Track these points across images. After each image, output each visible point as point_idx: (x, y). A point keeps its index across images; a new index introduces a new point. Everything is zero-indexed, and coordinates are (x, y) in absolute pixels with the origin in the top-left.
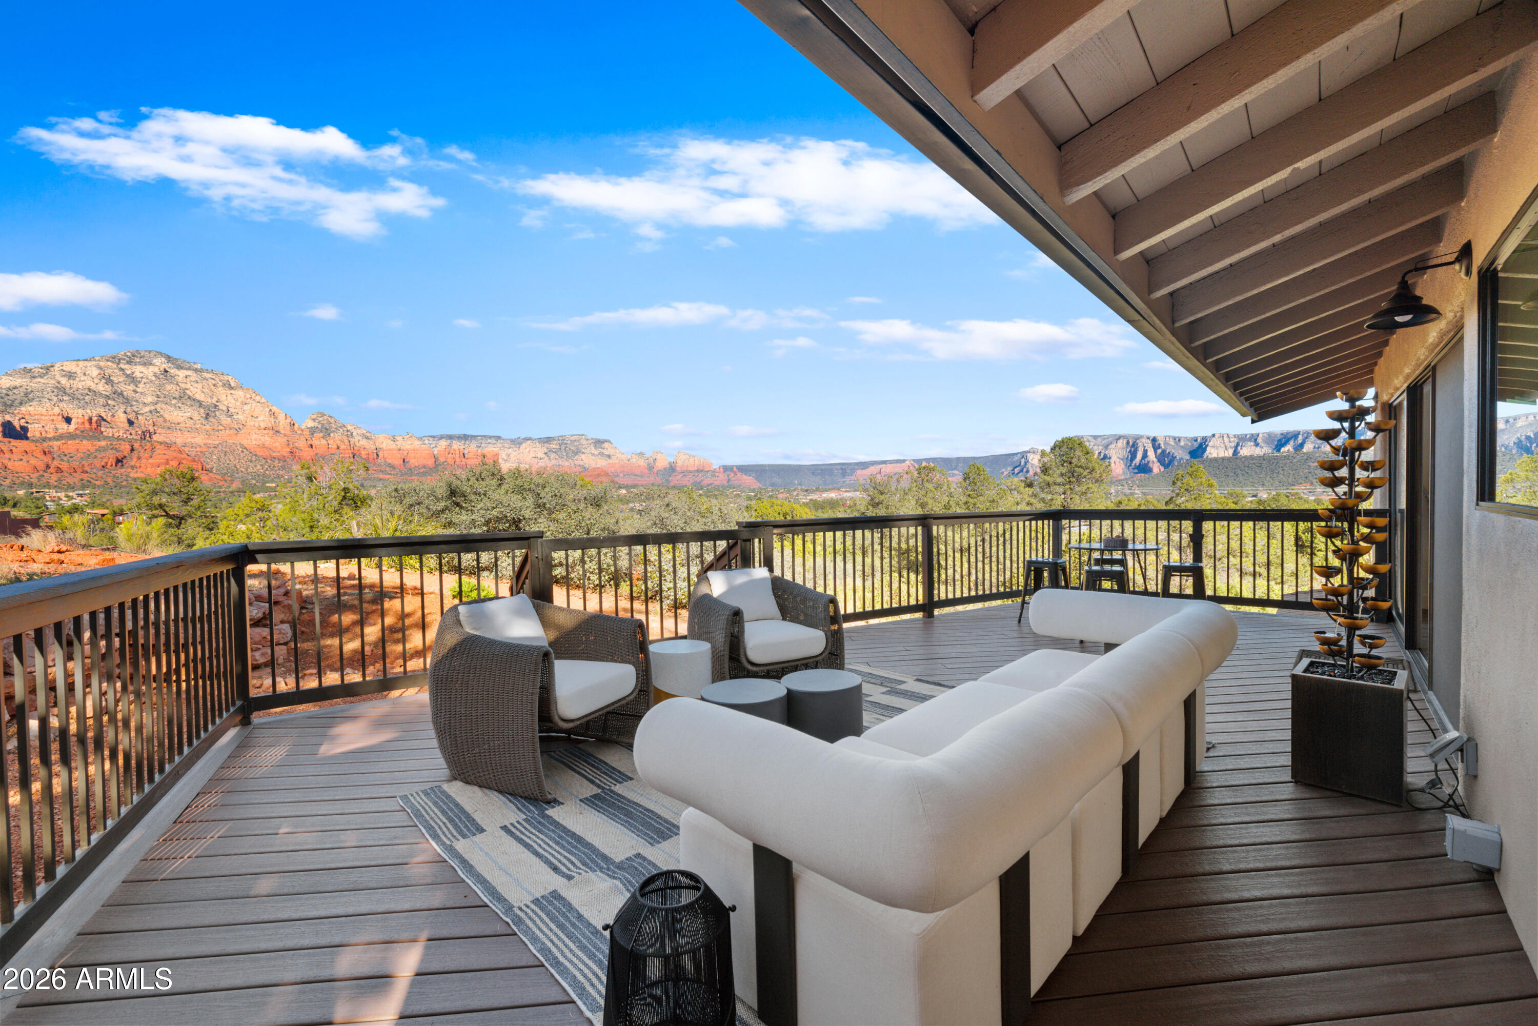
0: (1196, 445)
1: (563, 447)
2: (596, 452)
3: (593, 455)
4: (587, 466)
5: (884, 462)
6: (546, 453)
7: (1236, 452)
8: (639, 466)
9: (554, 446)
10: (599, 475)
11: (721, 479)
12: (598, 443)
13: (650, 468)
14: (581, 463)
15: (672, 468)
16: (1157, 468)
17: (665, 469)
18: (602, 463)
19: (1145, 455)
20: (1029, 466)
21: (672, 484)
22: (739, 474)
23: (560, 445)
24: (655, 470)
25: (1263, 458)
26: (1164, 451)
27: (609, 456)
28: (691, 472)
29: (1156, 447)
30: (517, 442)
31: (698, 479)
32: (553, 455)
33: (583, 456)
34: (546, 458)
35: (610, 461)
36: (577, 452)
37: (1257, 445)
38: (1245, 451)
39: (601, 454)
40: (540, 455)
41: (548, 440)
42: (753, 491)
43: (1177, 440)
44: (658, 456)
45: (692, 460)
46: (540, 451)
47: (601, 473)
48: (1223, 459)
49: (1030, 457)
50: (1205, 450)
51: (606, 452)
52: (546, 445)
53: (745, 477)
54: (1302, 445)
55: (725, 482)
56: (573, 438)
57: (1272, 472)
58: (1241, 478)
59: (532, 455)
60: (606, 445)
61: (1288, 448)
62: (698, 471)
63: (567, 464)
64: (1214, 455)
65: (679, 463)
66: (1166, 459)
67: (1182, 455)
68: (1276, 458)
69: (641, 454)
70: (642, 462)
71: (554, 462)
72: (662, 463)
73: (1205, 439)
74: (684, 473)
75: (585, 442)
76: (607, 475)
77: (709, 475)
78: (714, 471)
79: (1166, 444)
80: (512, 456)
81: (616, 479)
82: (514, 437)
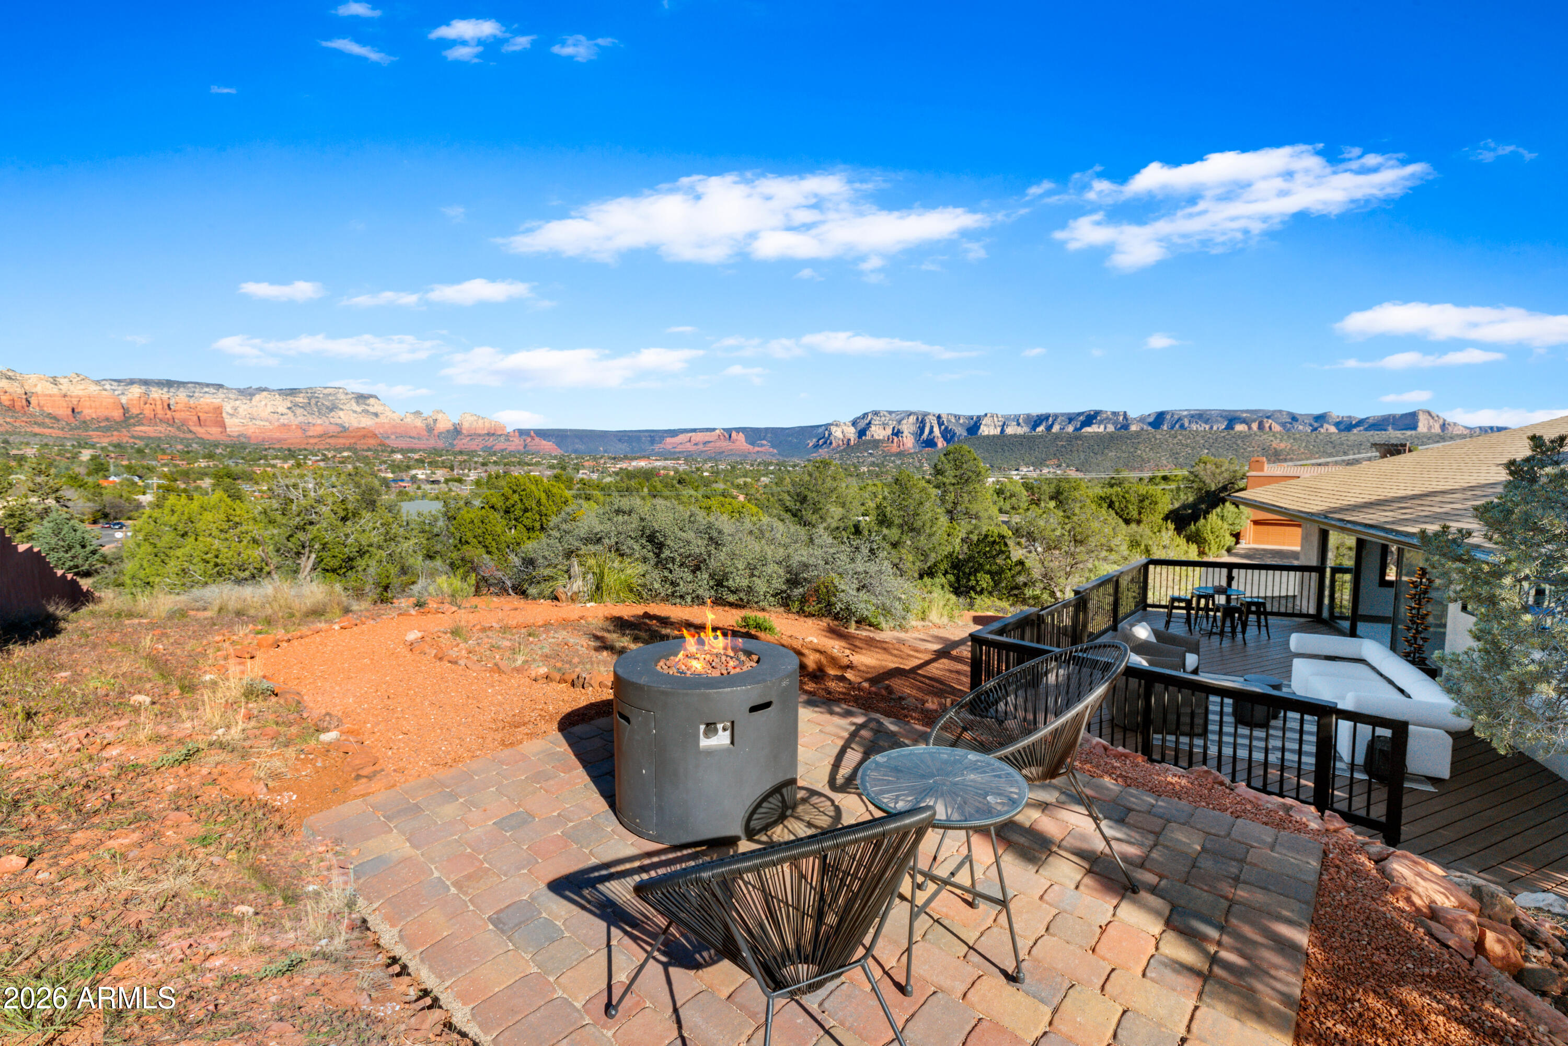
0: (972, 422)
1: (313, 401)
2: (359, 409)
3: (355, 412)
4: (347, 425)
5: (694, 430)
6: (289, 408)
7: (1002, 431)
8: (416, 427)
9: (301, 400)
10: (364, 437)
11: (516, 444)
12: (361, 398)
13: (430, 429)
14: (339, 421)
15: (457, 431)
16: (941, 443)
17: (448, 431)
18: (367, 422)
19: (931, 431)
20: (832, 438)
21: (457, 449)
22: (537, 439)
23: (309, 399)
24: (436, 432)
25: (1023, 436)
26: (946, 428)
27: (376, 415)
28: (480, 435)
29: (940, 424)
30: (248, 393)
31: (489, 443)
32: (299, 411)
33: (341, 413)
34: (291, 414)
35: (377, 420)
36: (332, 408)
37: (1019, 424)
38: (1009, 431)
39: (366, 412)
40: (282, 409)
41: (293, 392)
42: (555, 458)
43: (957, 417)
44: (440, 416)
45: (480, 422)
46: (282, 405)
47: (367, 434)
48: (994, 436)
49: (833, 429)
50: (979, 428)
51: (372, 409)
52: (290, 398)
53: (544, 442)
54: (1051, 426)
55: (521, 448)
56: (326, 391)
57: (1030, 448)
58: (1007, 454)
59: (270, 409)
60: (372, 401)
61: (1041, 429)
62: (488, 434)
63: (319, 421)
64: (986, 433)
65: (466, 425)
66: (948, 435)
67: (960, 431)
68: (1033, 437)
69: (418, 413)
70: (419, 423)
71: (301, 419)
72: (444, 424)
73: (979, 418)
74: (473, 436)
75: (343, 397)
76: (375, 436)
77: (502, 439)
78: (508, 435)
79: (949, 421)
80: (240, 410)
81: (387, 441)
82: (242, 386)
